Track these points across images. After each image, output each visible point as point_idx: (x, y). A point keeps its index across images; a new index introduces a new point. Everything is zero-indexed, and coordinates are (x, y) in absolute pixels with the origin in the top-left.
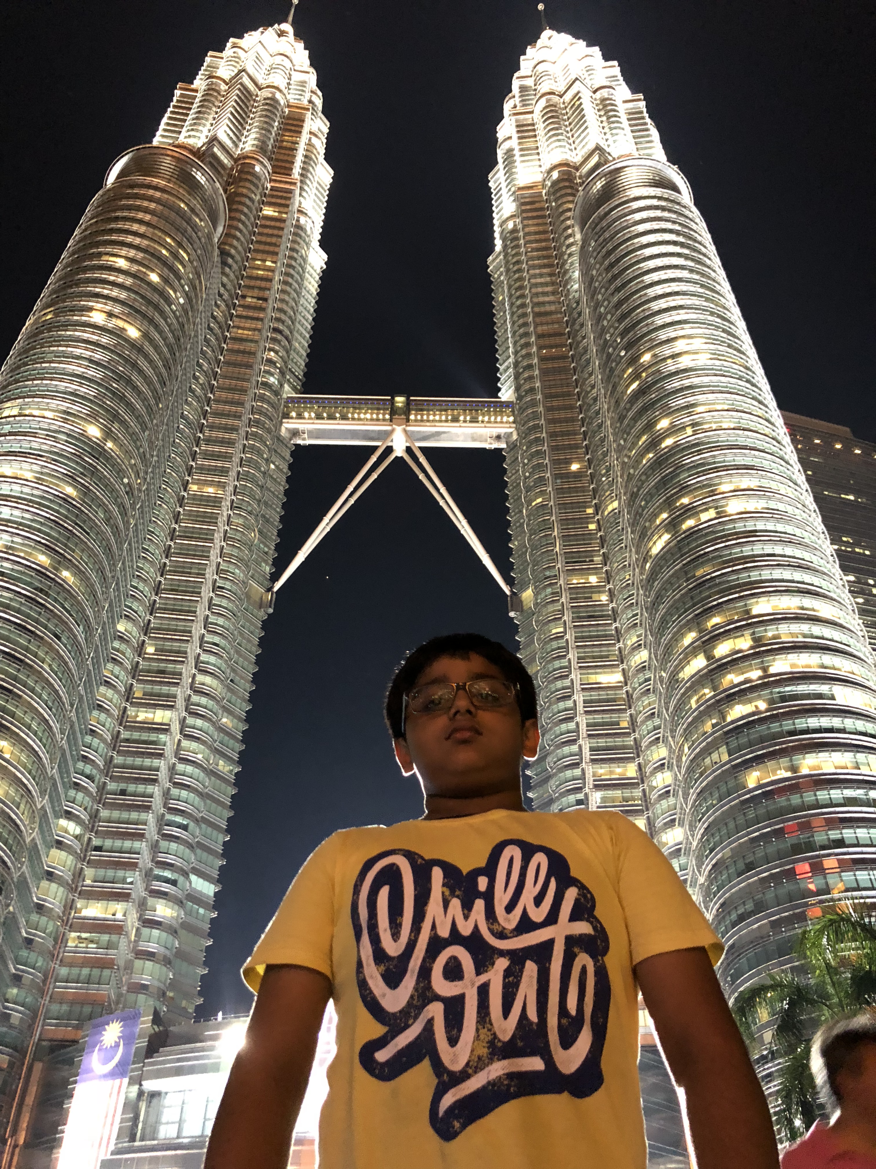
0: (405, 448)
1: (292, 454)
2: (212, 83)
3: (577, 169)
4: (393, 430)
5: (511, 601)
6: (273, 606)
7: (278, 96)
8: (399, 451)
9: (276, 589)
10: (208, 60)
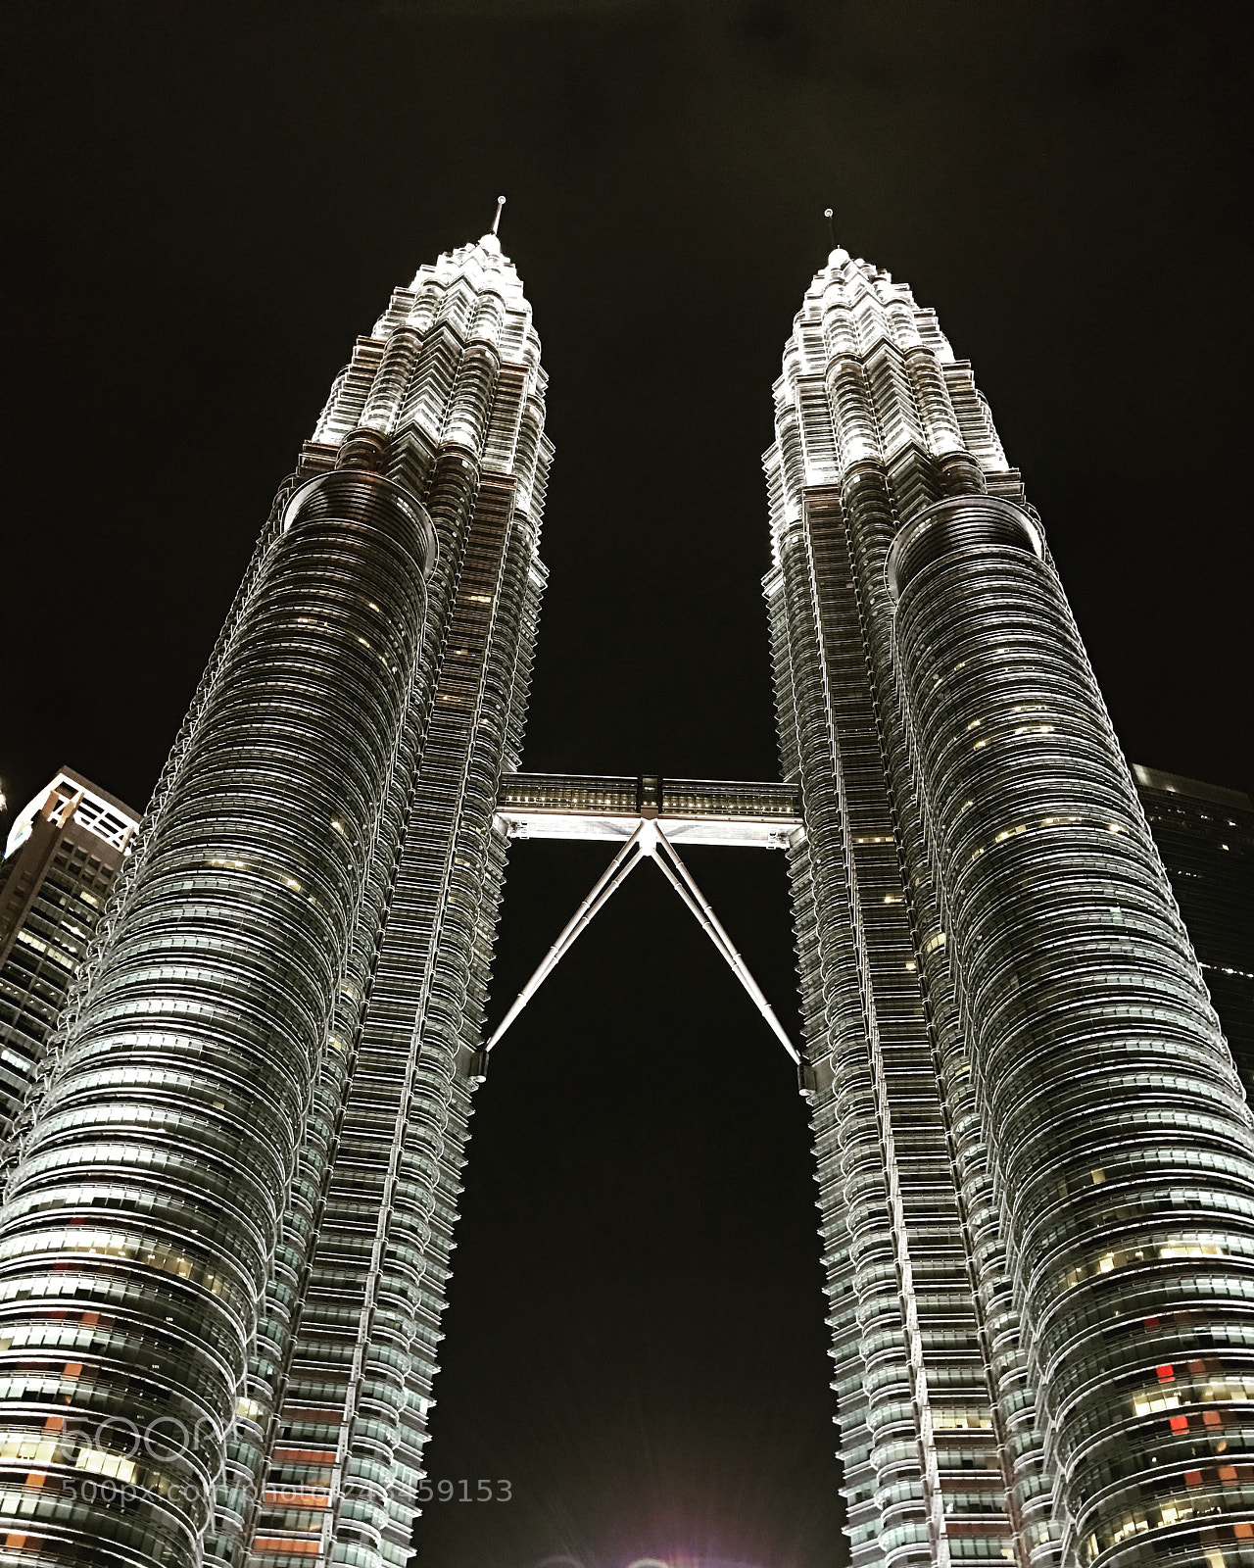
0: (655, 846)
1: (508, 853)
2: (404, 339)
3: (885, 470)
4: (642, 824)
5: (802, 1073)
6: (485, 1073)
7: (488, 354)
8: (648, 849)
9: (488, 1049)
10: (394, 298)
